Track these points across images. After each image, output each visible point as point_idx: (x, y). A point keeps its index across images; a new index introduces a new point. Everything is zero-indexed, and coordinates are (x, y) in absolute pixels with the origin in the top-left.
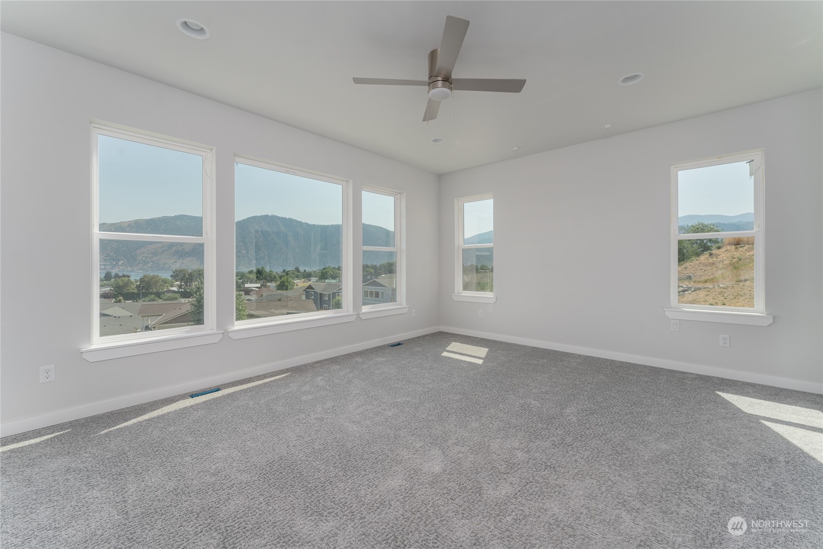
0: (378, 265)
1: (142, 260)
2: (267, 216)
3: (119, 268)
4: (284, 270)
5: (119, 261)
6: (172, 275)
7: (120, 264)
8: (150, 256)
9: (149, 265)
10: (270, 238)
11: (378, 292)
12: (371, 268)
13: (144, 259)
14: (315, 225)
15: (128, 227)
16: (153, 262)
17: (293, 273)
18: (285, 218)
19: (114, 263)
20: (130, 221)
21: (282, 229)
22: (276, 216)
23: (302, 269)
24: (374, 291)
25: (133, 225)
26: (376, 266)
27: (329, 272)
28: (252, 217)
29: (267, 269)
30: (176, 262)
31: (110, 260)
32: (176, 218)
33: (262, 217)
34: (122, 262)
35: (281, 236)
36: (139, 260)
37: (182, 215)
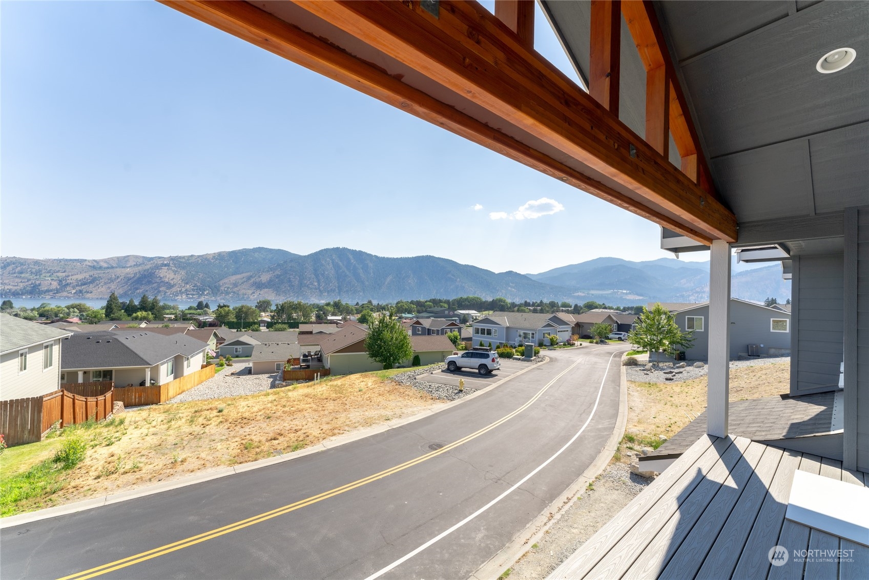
0: (451, 301)
1: (224, 290)
2: (338, 249)
3: (204, 297)
4: (358, 303)
5: (205, 291)
6: (256, 306)
7: (206, 294)
8: (231, 286)
9: (231, 295)
10: (341, 271)
11: (490, 330)
12: (445, 303)
13: (226, 289)
14: (384, 257)
15: (212, 259)
16: (234, 292)
17: (367, 306)
18: (355, 250)
19: (201, 293)
20: (214, 254)
21: (352, 261)
22: (347, 249)
23: (375, 302)
24: (480, 328)
25: (217, 257)
26: (449, 301)
27: (404, 306)
28: (324, 249)
29: (344, 303)
30: (254, 293)
31: (197, 290)
32: (255, 250)
33: (333, 249)
34: (207, 292)
35: (351, 268)
36: (222, 290)
37: (259, 247)
